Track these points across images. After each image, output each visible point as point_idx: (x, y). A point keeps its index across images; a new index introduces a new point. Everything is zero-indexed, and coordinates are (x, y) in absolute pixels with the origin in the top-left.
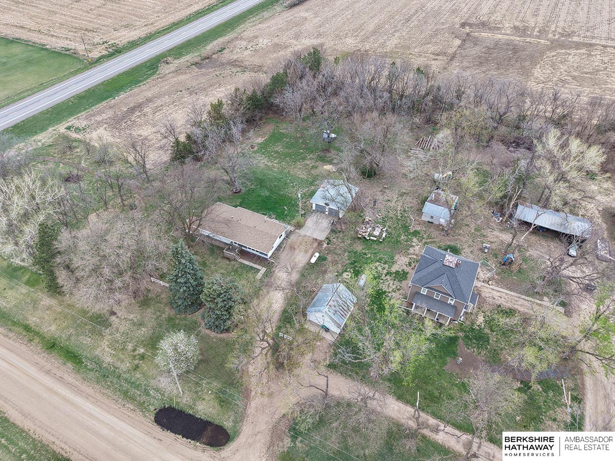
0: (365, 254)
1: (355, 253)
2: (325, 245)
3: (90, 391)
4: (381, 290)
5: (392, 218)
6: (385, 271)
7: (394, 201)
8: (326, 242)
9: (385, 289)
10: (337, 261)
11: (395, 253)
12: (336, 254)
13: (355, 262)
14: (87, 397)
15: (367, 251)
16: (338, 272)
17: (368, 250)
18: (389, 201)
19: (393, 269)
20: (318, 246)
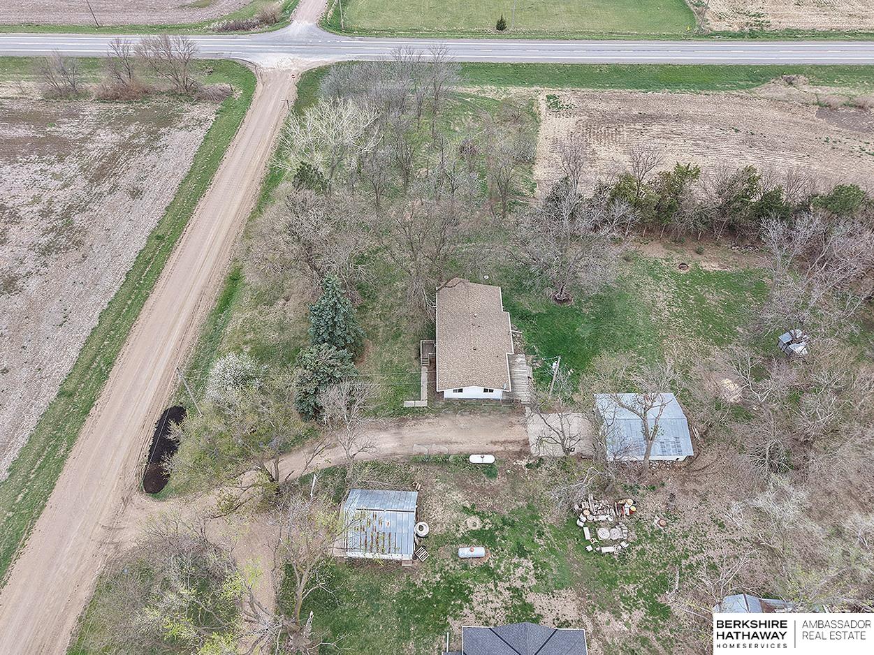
0: (541, 534)
1: (535, 517)
2: (523, 463)
3: (189, 337)
4: (471, 593)
5: (673, 548)
6: (518, 584)
7: (726, 536)
8: (531, 462)
9: (476, 598)
10: (497, 494)
11: (575, 588)
12: (513, 489)
13: (512, 525)
14: (182, 339)
15: (549, 535)
16: (473, 506)
17: (555, 536)
18: (721, 525)
19: (530, 598)
20: (515, 453)
